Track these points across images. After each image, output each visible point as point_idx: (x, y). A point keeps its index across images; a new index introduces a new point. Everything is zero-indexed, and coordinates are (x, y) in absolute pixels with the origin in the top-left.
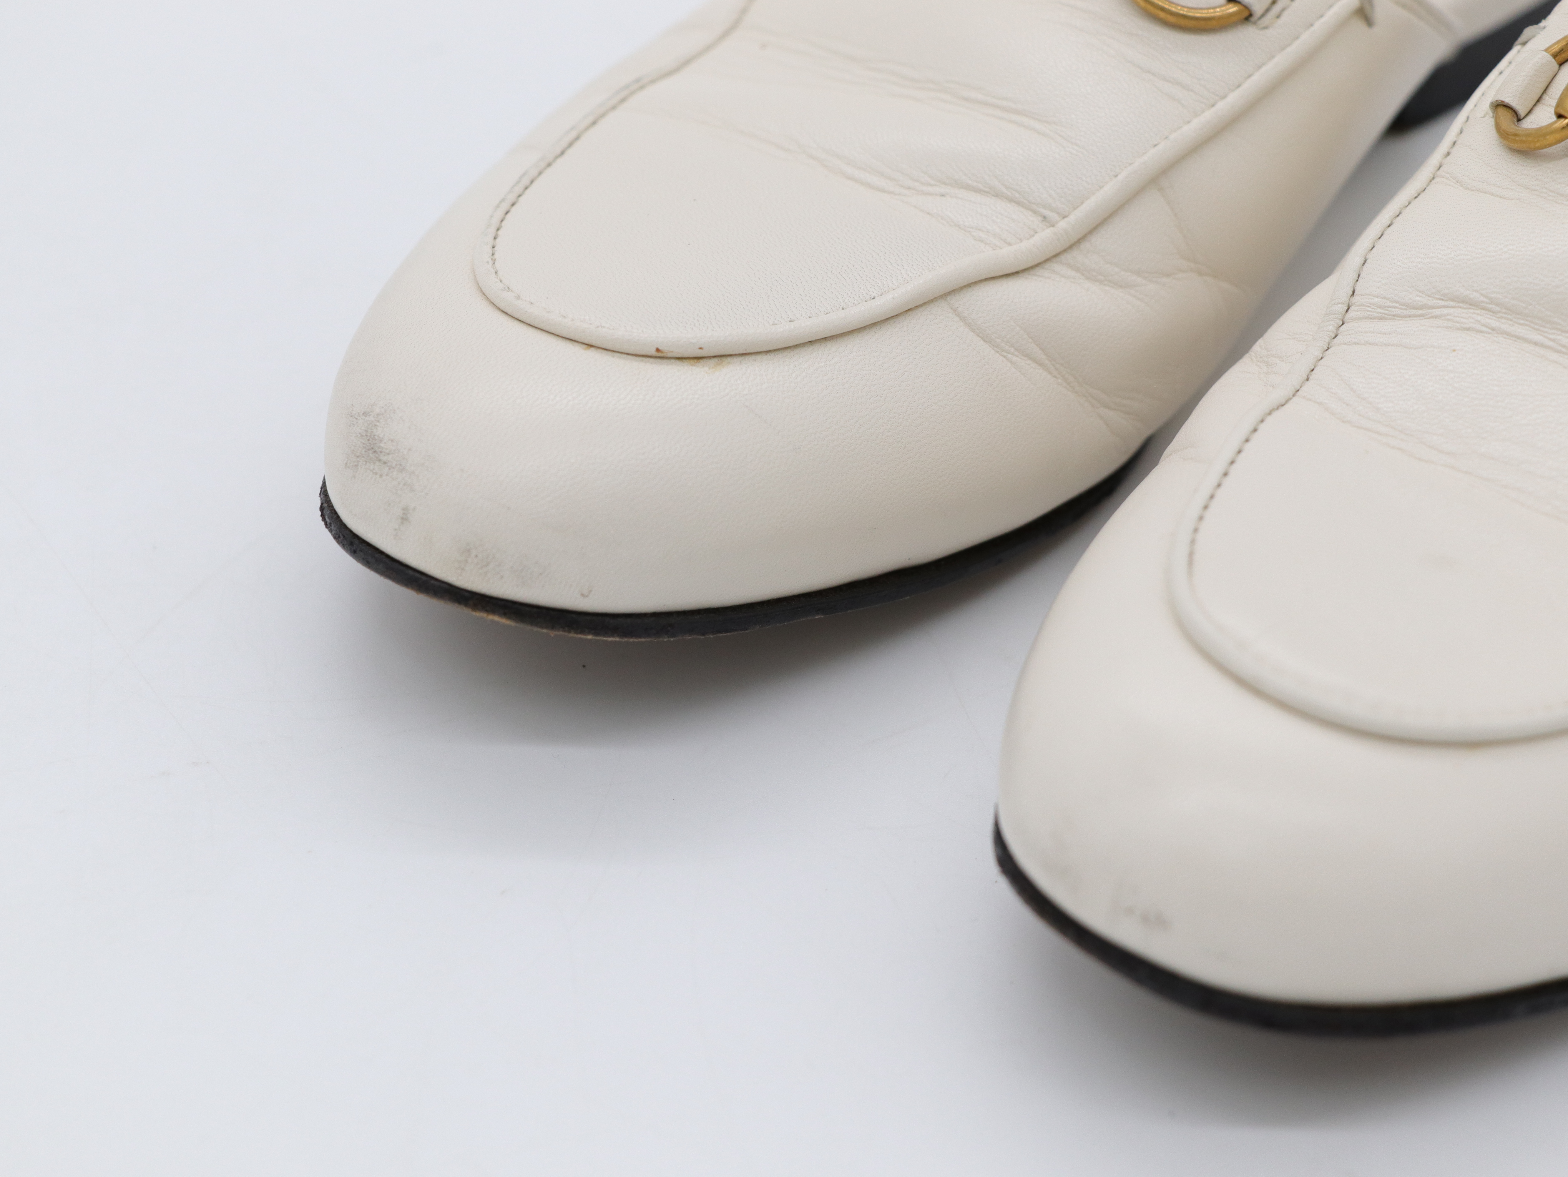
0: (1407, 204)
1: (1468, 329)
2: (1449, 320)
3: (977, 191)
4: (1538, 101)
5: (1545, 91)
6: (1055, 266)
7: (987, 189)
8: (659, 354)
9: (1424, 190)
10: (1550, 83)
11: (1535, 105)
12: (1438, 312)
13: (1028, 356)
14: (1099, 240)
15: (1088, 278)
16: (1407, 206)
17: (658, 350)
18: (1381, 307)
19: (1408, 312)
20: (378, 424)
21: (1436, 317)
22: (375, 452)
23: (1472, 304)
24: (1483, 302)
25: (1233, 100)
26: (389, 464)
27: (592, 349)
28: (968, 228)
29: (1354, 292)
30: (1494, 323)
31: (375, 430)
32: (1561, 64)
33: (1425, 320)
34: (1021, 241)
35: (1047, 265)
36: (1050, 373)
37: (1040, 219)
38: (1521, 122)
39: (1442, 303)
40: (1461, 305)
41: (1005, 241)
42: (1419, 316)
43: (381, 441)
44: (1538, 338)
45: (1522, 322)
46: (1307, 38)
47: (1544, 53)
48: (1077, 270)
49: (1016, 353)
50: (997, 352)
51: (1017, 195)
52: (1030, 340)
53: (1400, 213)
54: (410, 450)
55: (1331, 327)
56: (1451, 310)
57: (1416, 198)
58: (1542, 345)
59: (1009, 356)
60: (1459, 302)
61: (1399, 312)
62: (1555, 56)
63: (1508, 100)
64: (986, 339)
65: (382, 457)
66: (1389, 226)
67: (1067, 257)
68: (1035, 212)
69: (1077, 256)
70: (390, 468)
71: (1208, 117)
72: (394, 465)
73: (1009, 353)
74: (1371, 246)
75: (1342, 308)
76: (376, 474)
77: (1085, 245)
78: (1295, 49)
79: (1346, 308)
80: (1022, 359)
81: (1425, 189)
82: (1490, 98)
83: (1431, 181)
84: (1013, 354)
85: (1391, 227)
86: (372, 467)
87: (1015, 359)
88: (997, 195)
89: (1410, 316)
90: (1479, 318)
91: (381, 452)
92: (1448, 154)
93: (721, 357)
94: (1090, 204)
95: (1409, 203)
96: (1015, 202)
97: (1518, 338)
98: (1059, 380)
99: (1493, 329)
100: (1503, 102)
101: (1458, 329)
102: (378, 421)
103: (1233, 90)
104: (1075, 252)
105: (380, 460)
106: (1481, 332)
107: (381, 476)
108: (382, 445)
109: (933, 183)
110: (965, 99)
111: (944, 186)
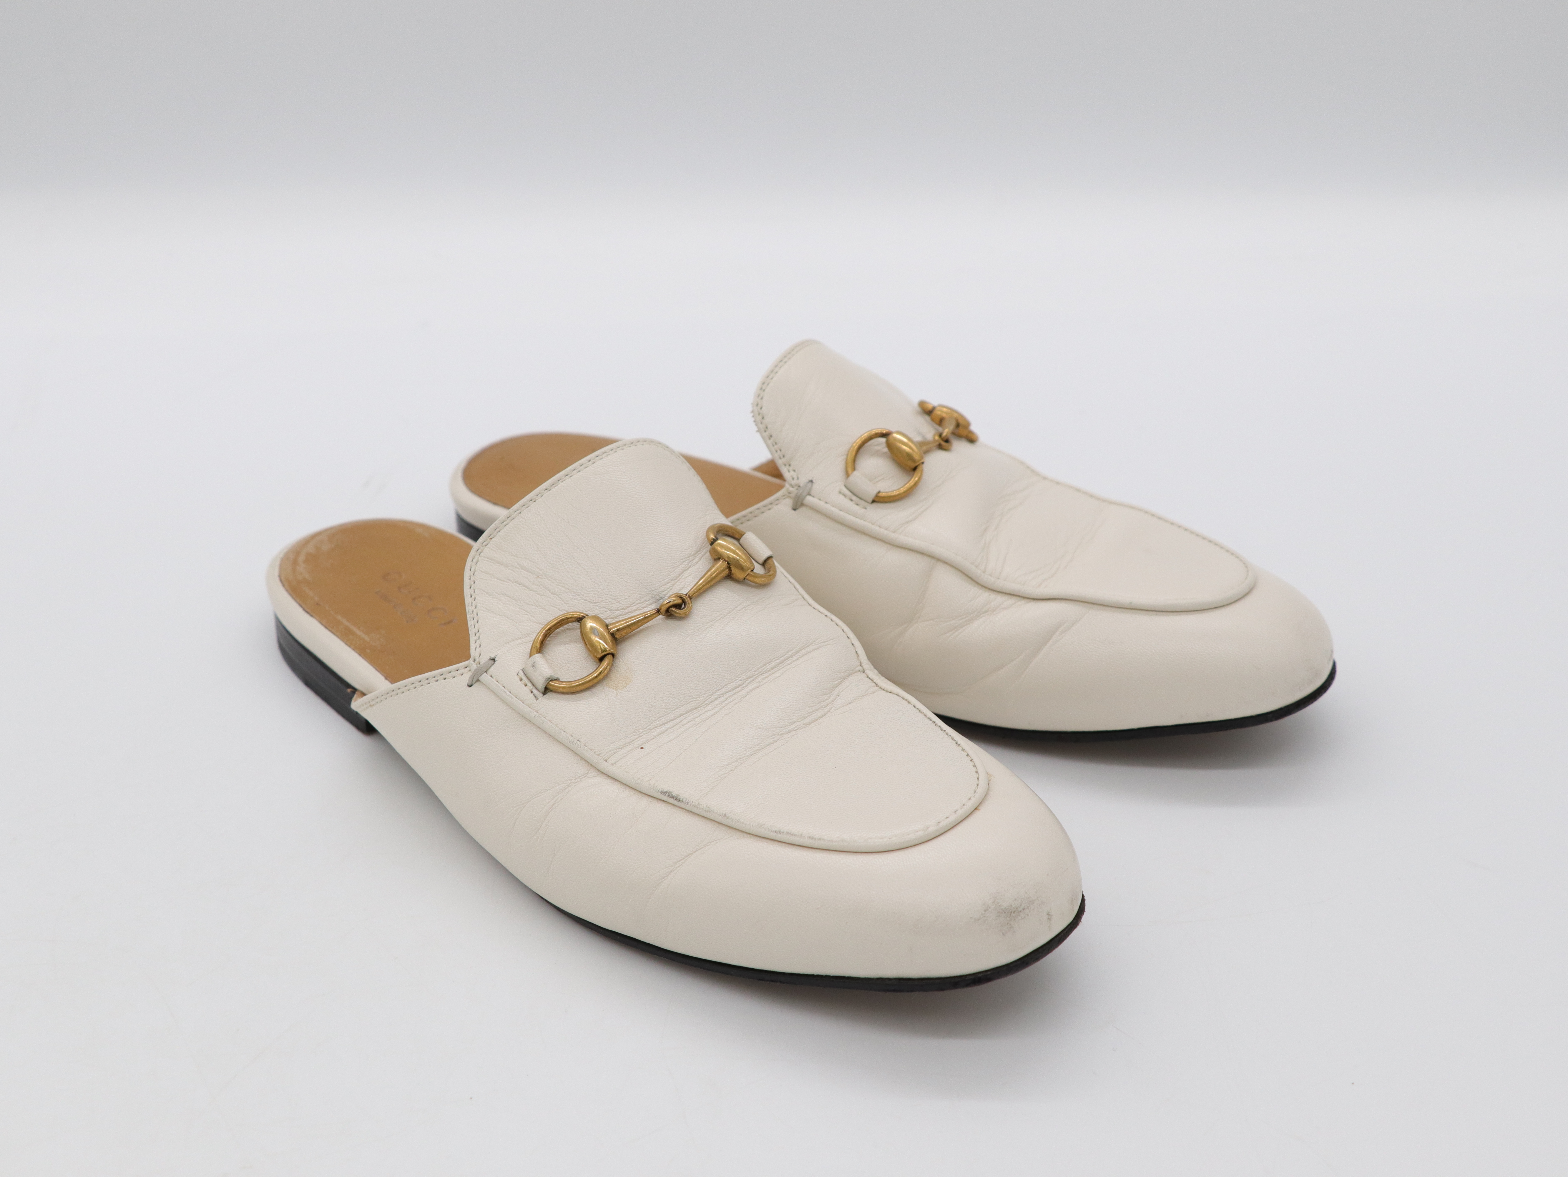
20: (999, 904)
22: (1014, 912)
26: (1026, 907)
31: (1002, 907)
43: (1011, 906)
54: (1026, 893)
65: (1019, 910)
70: (1028, 908)
72: (1028, 905)
76: (1025, 917)
86: (1020, 918)
91: (1017, 908)
102: (998, 903)
105: (1020, 911)
107: (1028, 915)
108: (1014, 906)
109: (829, 695)
110: (773, 669)
111: (832, 693)
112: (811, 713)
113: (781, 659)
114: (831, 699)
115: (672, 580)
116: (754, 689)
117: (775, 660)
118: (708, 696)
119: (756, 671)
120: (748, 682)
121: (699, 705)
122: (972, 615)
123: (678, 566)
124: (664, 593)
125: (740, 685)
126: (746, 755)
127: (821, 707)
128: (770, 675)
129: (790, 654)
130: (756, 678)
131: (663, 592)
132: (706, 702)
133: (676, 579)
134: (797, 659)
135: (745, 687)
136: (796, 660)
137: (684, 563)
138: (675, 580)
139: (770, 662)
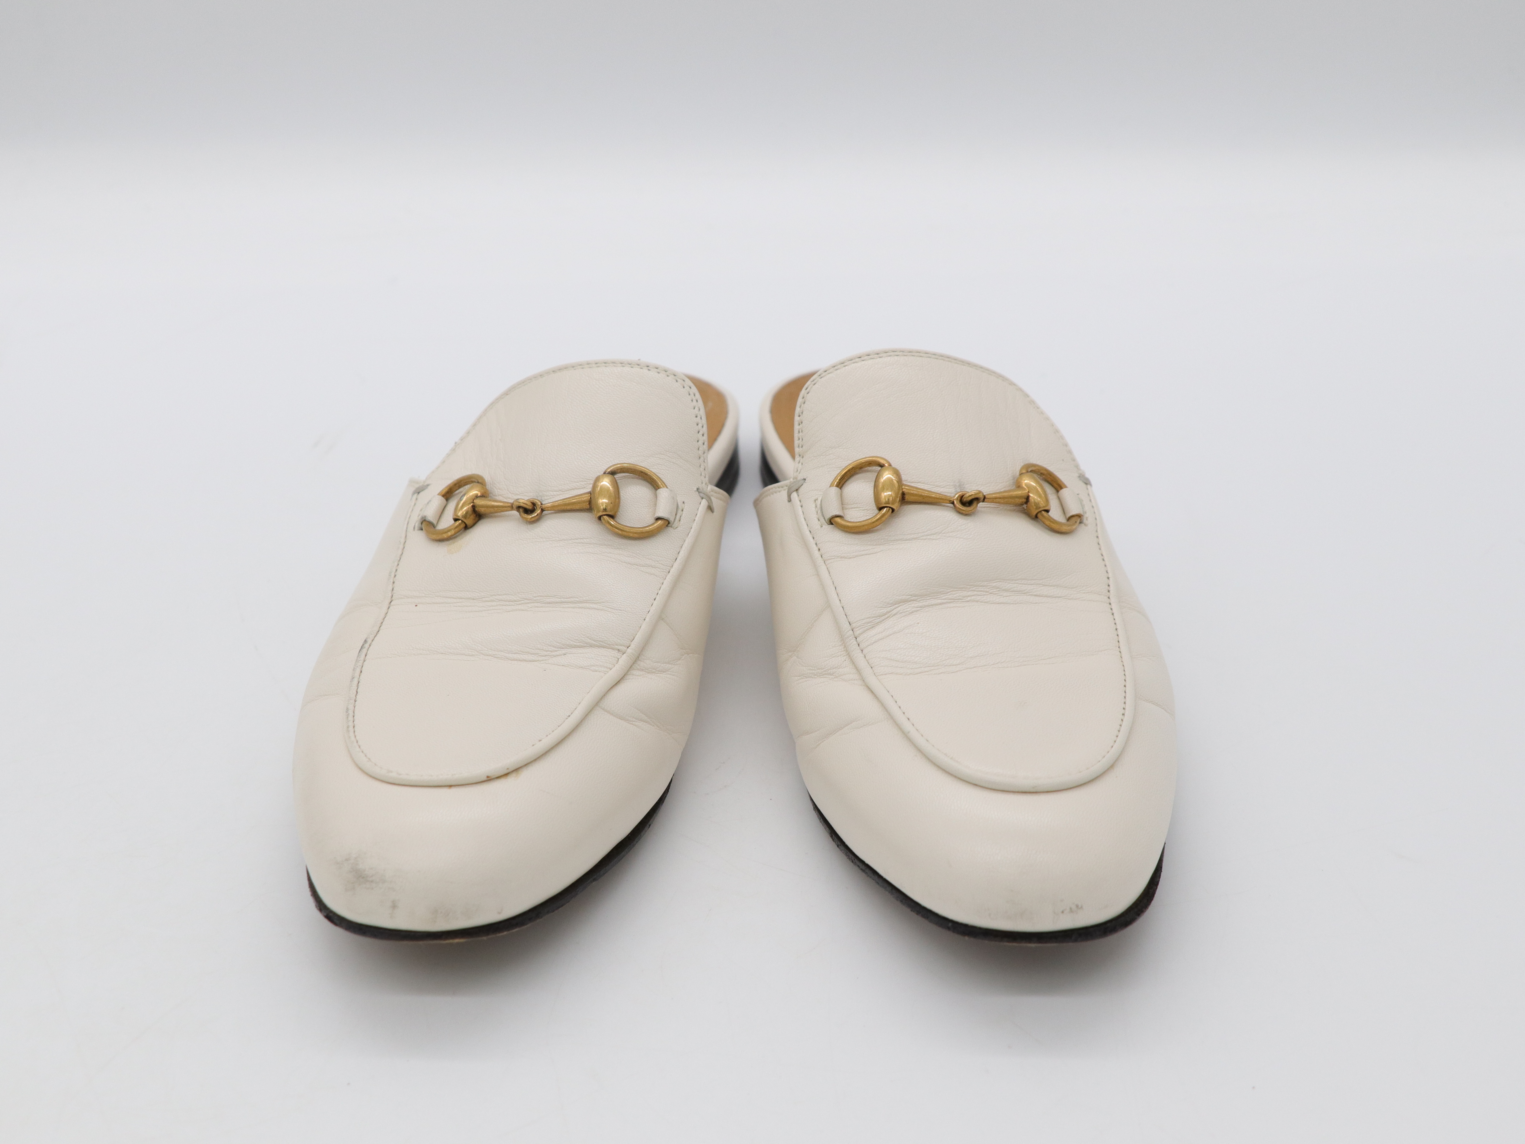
1: (912, 612)
2: (902, 613)
3: (581, 647)
6: (633, 672)
7: (585, 645)
8: (489, 779)
12: (895, 612)
13: (641, 720)
14: (648, 652)
15: (649, 673)
17: (488, 777)
19: (883, 618)
20: (358, 863)
21: (895, 615)
23: (905, 601)
24: (909, 598)
25: (677, 566)
27: (453, 787)
28: (587, 667)
29: (850, 623)
30: (920, 604)
31: (358, 866)
33: (892, 618)
34: (616, 666)
35: (629, 673)
36: (651, 725)
37: (617, 651)
39: (893, 607)
40: (901, 604)
41: (607, 668)
42: (887, 618)
43: (365, 871)
44: (940, 601)
45: (928, 598)
46: (695, 527)
48: (642, 670)
49: (636, 721)
50: (629, 723)
51: (601, 643)
52: (638, 712)
54: (384, 870)
56: (899, 608)
58: (943, 603)
60: (899, 603)
61: (878, 621)
64: (621, 718)
67: (637, 666)
68: (613, 649)
69: (640, 663)
71: (669, 579)
73: (633, 721)
77: (643, 656)
78: (692, 534)
80: (639, 723)
81: (827, 567)
83: (825, 563)
84: (635, 722)
87: (637, 723)
88: (591, 646)
89: (883, 620)
90: (913, 605)
93: (517, 770)
94: (638, 637)
96: (602, 647)
98: (655, 727)
101: (909, 614)
102: (358, 861)
103: (675, 562)
104: (638, 662)
106: (918, 611)
108: (366, 873)
109: (556, 649)
110: (549, 603)
111: (562, 650)
112: (522, 652)
113: (562, 599)
114: (557, 653)
115: (560, 491)
116: (520, 610)
117: (557, 598)
118: (488, 595)
119: (536, 597)
120: (523, 602)
121: (477, 597)
122: (818, 671)
123: (574, 482)
124: (546, 498)
125: (515, 601)
126: (438, 651)
127: (538, 654)
128: (542, 607)
129: (572, 599)
130: (531, 603)
131: (547, 496)
132: (483, 599)
133: (564, 492)
134: (574, 608)
135: (517, 604)
136: (571, 607)
137: (581, 483)
138: (562, 492)
139: (552, 597)
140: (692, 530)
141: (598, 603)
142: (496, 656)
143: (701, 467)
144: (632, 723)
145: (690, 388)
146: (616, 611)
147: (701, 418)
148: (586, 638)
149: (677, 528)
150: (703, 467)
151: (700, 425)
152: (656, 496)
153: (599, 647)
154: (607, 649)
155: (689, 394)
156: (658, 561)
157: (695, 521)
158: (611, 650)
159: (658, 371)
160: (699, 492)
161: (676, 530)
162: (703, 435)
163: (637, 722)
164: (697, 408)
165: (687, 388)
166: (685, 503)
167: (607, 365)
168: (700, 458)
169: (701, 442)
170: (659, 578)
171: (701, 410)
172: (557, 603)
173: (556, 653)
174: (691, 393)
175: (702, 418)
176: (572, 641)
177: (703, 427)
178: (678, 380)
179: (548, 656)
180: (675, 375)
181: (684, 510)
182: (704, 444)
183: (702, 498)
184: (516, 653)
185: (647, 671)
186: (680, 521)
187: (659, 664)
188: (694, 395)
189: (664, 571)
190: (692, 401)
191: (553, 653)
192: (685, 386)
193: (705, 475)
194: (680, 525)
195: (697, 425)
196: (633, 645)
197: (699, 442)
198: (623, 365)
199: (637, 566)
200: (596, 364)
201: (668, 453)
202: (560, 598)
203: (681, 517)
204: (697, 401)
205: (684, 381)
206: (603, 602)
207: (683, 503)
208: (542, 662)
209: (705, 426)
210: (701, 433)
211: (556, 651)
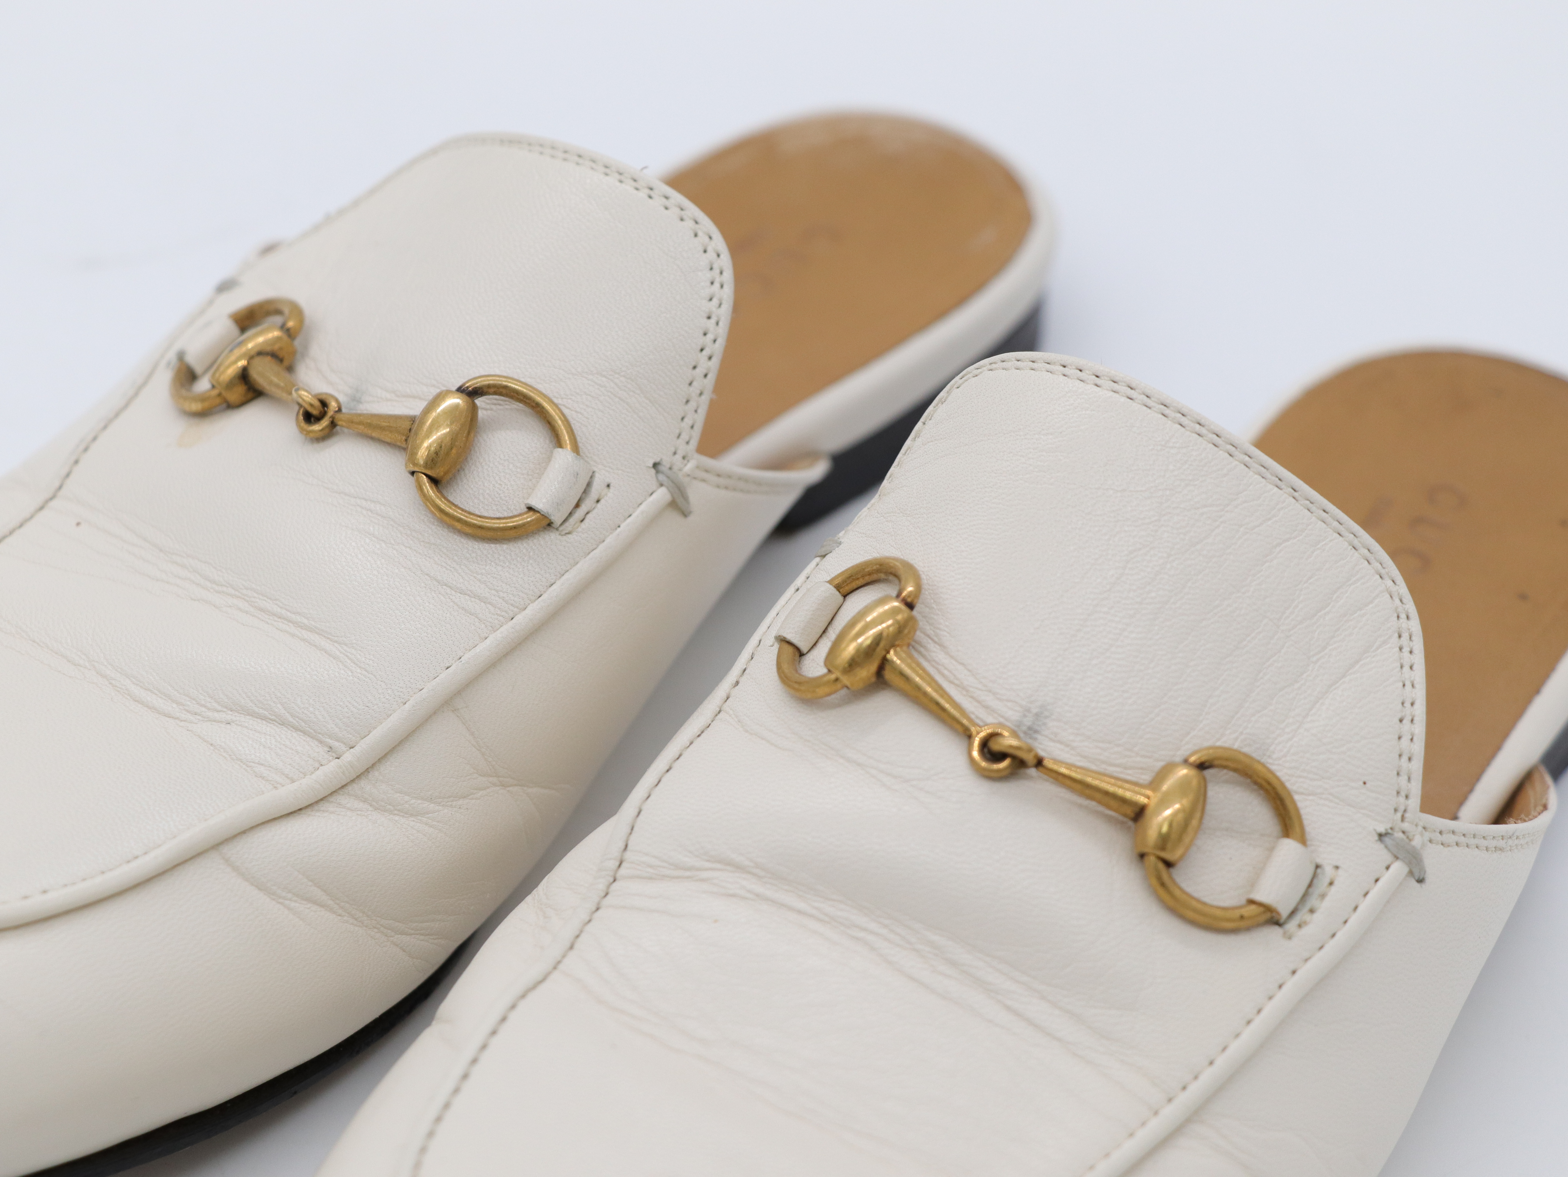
0: (688, 744)
1: (733, 895)
2: (715, 884)
3: (264, 718)
4: (824, 632)
5: (830, 623)
6: (342, 799)
7: (273, 717)
9: (708, 727)
10: (836, 613)
11: (821, 636)
12: (704, 875)
13: (309, 900)
14: (388, 769)
15: (376, 809)
16: (689, 746)
18: (651, 866)
19: (677, 873)
21: (703, 880)
23: (739, 868)
24: (748, 865)
25: (534, 611)
28: (250, 762)
29: (626, 846)
30: (760, 889)
32: (845, 596)
33: (693, 883)
34: (305, 775)
35: (332, 799)
37: (327, 749)
38: (804, 658)
39: (709, 865)
40: (726, 868)
41: (287, 776)
42: (688, 877)
44: (802, 905)
45: (787, 888)
46: (612, 541)
47: (828, 585)
48: (365, 801)
49: (295, 898)
50: (274, 899)
51: (303, 724)
52: (310, 883)
53: (680, 756)
55: (601, 886)
56: (717, 874)
57: (699, 736)
59: (287, 902)
60: (725, 865)
61: (668, 872)
62: (838, 587)
63: (790, 637)
64: (261, 887)
66: (668, 771)
67: (355, 788)
68: (321, 742)
69: (365, 785)
71: (506, 632)
73: (286, 900)
74: (646, 795)
75: (614, 864)
77: (375, 774)
78: (600, 553)
79: (617, 863)
80: (300, 903)
81: (710, 725)
82: (774, 633)
83: (717, 715)
84: (290, 900)
85: (670, 772)
87: (293, 904)
88: (283, 723)
89: (678, 878)
90: (744, 883)
92: (737, 683)
94: (377, 734)
95: (691, 743)
96: (301, 731)
97: (783, 905)
98: (345, 918)
99: (757, 895)
100: (784, 638)
101: (724, 894)
103: (533, 601)
104: (363, 783)
106: (746, 898)
109: (219, 708)
110: (261, 610)
111: (230, 712)
112: (161, 691)
113: (283, 612)
114: (218, 716)
116: (212, 604)
117: (276, 604)
119: (246, 588)
120: (225, 589)
127: (184, 705)
128: (247, 612)
129: (300, 618)
130: (234, 596)
134: (293, 635)
136: (291, 633)
139: (270, 599)
140: (602, 547)
141: (336, 642)
142: (113, 682)
143: (686, 420)
144: (281, 900)
145: (718, 255)
146: (359, 671)
147: (717, 324)
148: (279, 705)
149: (569, 533)
150: (690, 423)
151: (710, 337)
152: (549, 459)
153: (297, 729)
154: (308, 739)
155: (711, 269)
156: (497, 591)
157: (619, 530)
158: (316, 743)
159: (667, 203)
160: (657, 472)
161: (565, 538)
162: (710, 358)
163: (295, 901)
164: (715, 301)
165: (711, 254)
166: (611, 487)
167: (581, 161)
168: (687, 402)
169: (700, 371)
170: (483, 626)
171: (723, 306)
172: (274, 615)
173: (216, 714)
174: (715, 266)
175: (721, 324)
176: (251, 701)
177: (715, 341)
178: (700, 234)
179: (199, 715)
180: (696, 223)
181: (602, 502)
182: (706, 376)
183: (661, 485)
184: (149, 690)
185: (374, 803)
186: (582, 521)
187: (407, 798)
188: (721, 273)
189: (503, 613)
190: (712, 283)
191: (210, 714)
192: (709, 249)
193: (690, 438)
194: (580, 529)
195: (705, 334)
196: (363, 746)
197: (697, 370)
198: (608, 171)
199: (448, 590)
200: (565, 152)
201: (617, 376)
202: (281, 608)
203: (588, 513)
204: (722, 286)
205: (710, 238)
206: (346, 645)
207: (608, 486)
208: (182, 724)
209: (721, 342)
210: (706, 352)
211: (218, 711)
